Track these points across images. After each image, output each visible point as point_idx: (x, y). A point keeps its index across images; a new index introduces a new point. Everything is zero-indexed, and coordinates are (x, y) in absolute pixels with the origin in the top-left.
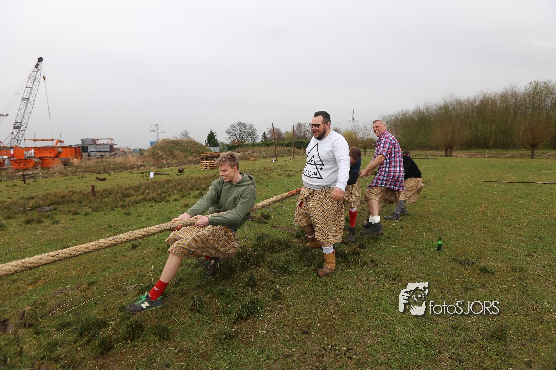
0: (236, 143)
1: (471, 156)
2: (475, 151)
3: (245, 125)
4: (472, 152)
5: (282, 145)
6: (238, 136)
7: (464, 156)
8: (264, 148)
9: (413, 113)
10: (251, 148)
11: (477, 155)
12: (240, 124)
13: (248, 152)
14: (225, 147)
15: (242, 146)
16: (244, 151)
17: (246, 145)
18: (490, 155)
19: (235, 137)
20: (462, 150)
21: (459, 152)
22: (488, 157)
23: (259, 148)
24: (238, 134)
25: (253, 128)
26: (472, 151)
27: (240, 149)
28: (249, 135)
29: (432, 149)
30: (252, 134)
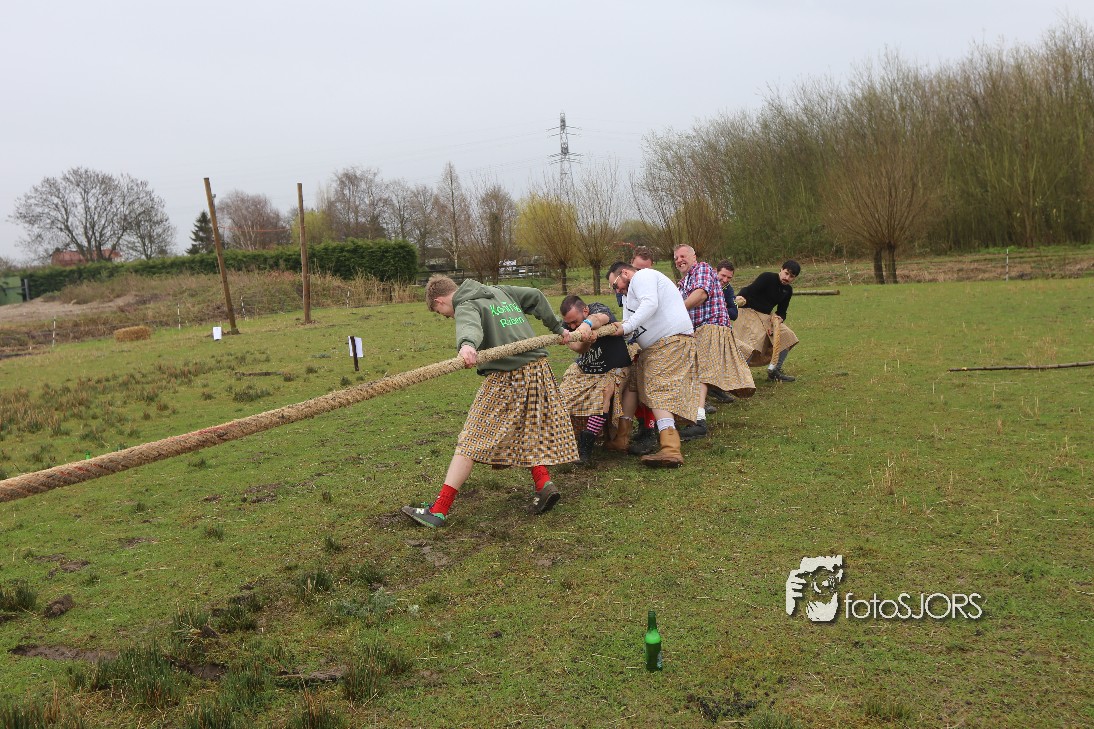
0: (71, 262)
1: (964, 276)
2: (977, 257)
3: (106, 184)
4: (968, 261)
5: (275, 265)
6: (79, 232)
7: (941, 277)
8: (190, 281)
9: (765, 126)
10: (134, 280)
11: (984, 271)
12: (82, 180)
13: (120, 302)
14: (15, 282)
15: (94, 274)
16: (104, 298)
17: (114, 271)
18: (1027, 268)
19: (64, 237)
20: (939, 253)
21: (925, 262)
22: (1021, 277)
23: (171, 282)
24: (77, 221)
25: (148, 194)
26: (968, 258)
27: (85, 288)
28: (129, 224)
29: (838, 254)
30: (143, 219)
